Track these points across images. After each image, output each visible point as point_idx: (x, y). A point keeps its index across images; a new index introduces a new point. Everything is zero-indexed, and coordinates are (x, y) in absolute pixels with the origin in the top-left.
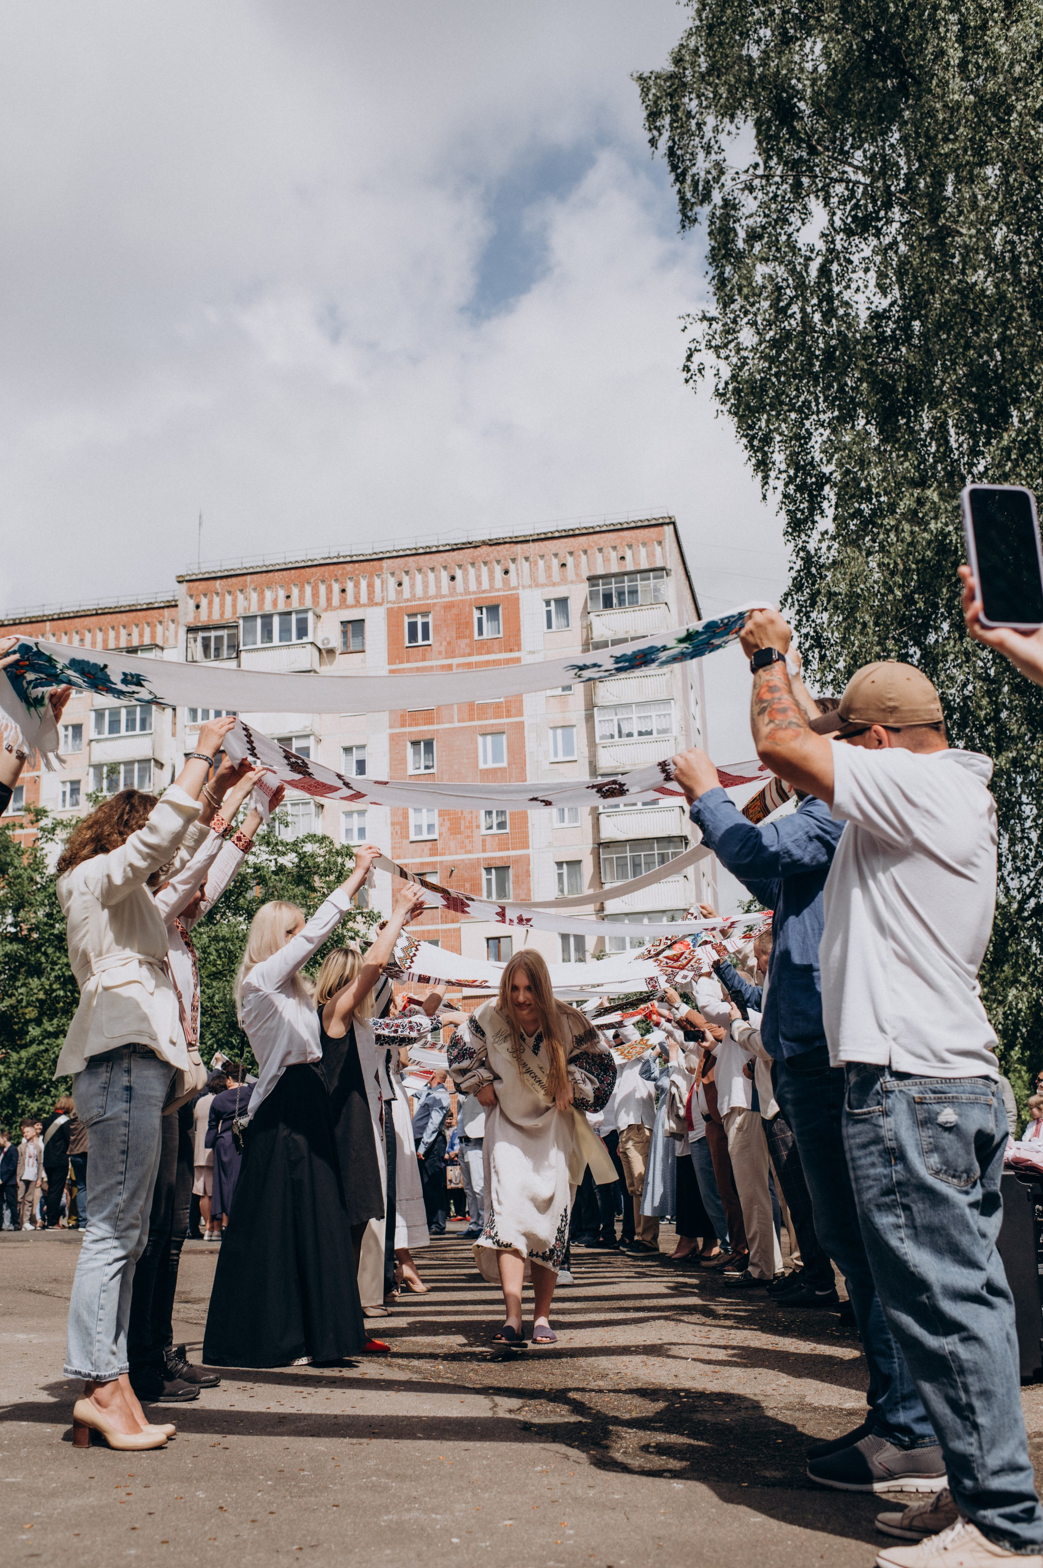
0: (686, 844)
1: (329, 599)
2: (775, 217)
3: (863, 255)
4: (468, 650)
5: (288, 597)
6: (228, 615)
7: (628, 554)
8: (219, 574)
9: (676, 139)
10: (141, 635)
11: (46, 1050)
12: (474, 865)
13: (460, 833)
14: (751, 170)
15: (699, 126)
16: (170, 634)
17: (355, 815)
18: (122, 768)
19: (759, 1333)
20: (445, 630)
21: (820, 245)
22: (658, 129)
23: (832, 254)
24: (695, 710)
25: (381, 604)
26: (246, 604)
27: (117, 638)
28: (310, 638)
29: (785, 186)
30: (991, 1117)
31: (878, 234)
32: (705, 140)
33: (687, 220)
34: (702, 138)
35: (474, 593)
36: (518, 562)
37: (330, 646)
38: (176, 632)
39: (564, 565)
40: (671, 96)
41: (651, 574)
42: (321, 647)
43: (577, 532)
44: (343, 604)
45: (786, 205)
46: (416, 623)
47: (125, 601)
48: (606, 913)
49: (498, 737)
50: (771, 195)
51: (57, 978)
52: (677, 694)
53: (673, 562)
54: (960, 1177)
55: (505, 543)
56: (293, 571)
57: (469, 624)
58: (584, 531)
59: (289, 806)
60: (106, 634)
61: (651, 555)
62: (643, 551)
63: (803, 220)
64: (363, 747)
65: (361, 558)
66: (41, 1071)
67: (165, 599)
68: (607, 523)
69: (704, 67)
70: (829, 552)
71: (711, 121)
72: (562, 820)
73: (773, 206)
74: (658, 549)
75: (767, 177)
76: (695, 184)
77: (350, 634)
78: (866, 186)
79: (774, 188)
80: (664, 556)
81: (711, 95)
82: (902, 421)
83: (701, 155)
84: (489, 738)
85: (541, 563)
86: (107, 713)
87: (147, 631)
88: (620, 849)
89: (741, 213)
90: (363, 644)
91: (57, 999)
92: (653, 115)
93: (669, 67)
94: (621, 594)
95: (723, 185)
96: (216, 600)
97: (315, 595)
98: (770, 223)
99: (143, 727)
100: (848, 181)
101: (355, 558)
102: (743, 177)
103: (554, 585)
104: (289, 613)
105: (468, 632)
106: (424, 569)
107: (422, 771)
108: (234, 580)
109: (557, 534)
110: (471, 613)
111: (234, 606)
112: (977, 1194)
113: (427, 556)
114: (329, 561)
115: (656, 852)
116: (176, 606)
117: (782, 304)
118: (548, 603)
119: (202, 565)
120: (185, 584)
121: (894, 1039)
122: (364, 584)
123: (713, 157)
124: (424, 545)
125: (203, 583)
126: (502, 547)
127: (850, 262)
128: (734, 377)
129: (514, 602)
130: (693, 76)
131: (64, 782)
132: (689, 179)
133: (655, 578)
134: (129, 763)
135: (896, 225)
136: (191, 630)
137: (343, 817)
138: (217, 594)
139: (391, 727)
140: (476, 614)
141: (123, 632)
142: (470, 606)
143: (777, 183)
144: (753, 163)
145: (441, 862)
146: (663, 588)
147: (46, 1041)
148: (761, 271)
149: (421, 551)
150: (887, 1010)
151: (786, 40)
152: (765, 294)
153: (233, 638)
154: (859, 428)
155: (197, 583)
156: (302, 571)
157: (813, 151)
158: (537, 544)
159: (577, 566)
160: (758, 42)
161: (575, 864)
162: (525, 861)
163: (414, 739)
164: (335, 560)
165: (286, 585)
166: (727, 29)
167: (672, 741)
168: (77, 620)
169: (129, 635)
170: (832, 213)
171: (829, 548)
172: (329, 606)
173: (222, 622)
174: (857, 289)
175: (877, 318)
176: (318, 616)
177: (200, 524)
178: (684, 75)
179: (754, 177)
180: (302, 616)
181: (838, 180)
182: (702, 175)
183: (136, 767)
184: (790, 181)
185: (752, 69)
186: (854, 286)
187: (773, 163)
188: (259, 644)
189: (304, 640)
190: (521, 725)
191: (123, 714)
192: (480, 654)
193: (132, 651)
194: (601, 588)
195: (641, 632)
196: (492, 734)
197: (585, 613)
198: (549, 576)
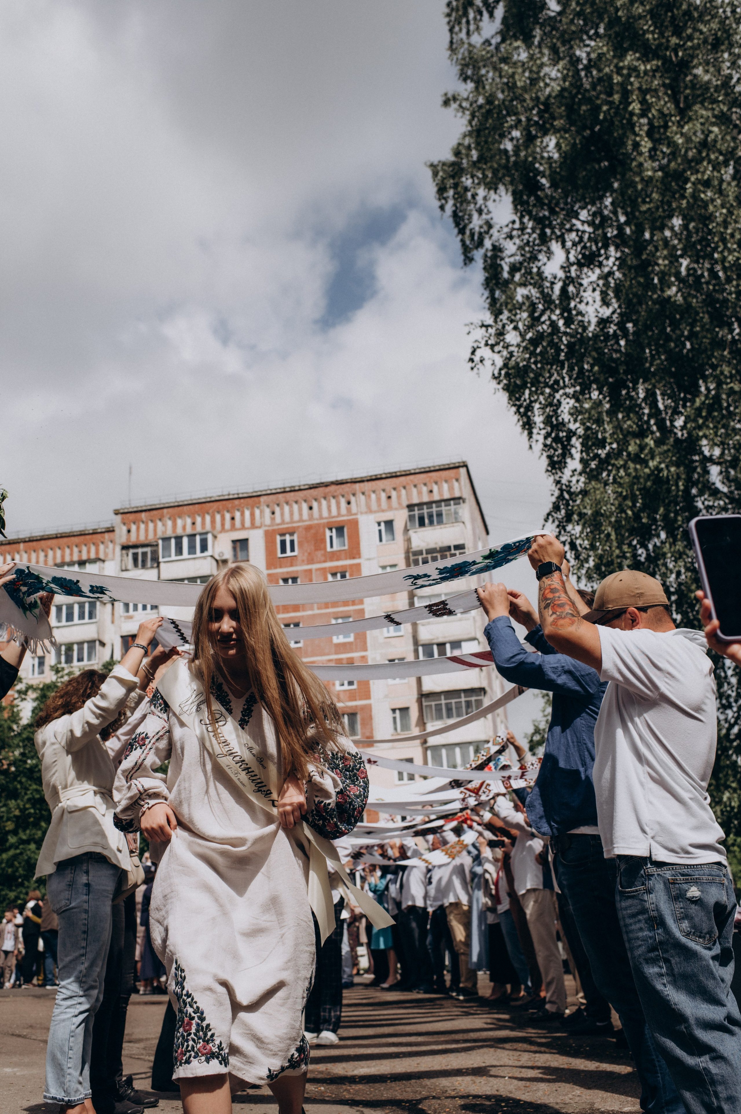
0: (485, 693)
1: (223, 525)
2: (529, 255)
3: (590, 280)
4: (323, 559)
5: (194, 524)
6: (151, 536)
7: (435, 488)
8: (144, 508)
9: (458, 205)
10: (89, 552)
11: (21, 853)
14: (510, 226)
15: (474, 196)
16: (110, 550)
18: (75, 647)
19: (557, 1056)
20: (306, 545)
21: (561, 274)
22: (445, 199)
23: (569, 280)
25: (259, 527)
26: (163, 529)
27: (71, 554)
28: (209, 553)
29: (535, 235)
30: (724, 892)
31: (600, 266)
32: (478, 206)
33: (468, 260)
34: (476, 204)
35: (326, 518)
36: (357, 496)
37: (224, 557)
38: (114, 549)
39: (389, 497)
40: (453, 177)
41: (452, 502)
42: (218, 558)
43: (398, 474)
44: (233, 528)
45: (536, 248)
46: (285, 540)
47: (77, 528)
50: (525, 241)
51: (29, 800)
53: (467, 493)
54: (704, 937)
55: (347, 483)
56: (197, 506)
57: (324, 540)
58: (403, 473)
60: (63, 553)
61: (451, 489)
62: (445, 486)
63: (548, 257)
65: (245, 495)
66: (17, 868)
67: (105, 526)
68: (420, 465)
69: (475, 157)
70: (579, 483)
71: (481, 192)
73: (527, 249)
74: (456, 484)
75: (523, 229)
76: (472, 235)
77: (238, 549)
78: (590, 234)
79: (527, 236)
80: (460, 490)
81: (481, 176)
82: (624, 392)
83: (475, 215)
85: (373, 496)
86: (64, 608)
87: (93, 549)
88: (437, 698)
89: (504, 255)
90: (248, 556)
91: (30, 815)
92: (441, 190)
93: (451, 158)
94: (431, 516)
95: (491, 236)
96: (142, 526)
97: (213, 521)
98: (525, 260)
99: (91, 617)
100: (578, 231)
101: (241, 496)
102: (505, 230)
103: (383, 511)
104: (194, 535)
105: (322, 546)
106: (291, 502)
108: (155, 512)
109: (384, 474)
110: (325, 532)
111: (155, 530)
112: (717, 950)
113: (292, 493)
114: (221, 498)
115: (463, 700)
116: (113, 531)
117: (536, 315)
118: (379, 524)
119: (132, 503)
120: (120, 516)
121: (653, 838)
122: (247, 513)
123: (484, 216)
124: (290, 485)
125: (133, 515)
126: (345, 485)
127: (582, 285)
128: (505, 365)
129: (355, 524)
130: (468, 164)
131: (34, 658)
132: (468, 232)
133: (455, 504)
134: (80, 644)
135: (612, 259)
136: (125, 548)
138: (143, 522)
140: (328, 533)
141: (76, 550)
142: (324, 528)
143: (529, 233)
144: (511, 220)
146: (460, 511)
147: (21, 847)
148: (521, 292)
149: (288, 489)
150: (646, 816)
151: (530, 139)
152: (524, 308)
153: (155, 553)
154: (594, 397)
155: (128, 515)
156: (204, 505)
157: (552, 212)
158: (370, 483)
159: (399, 497)
160: (512, 139)
161: (404, 710)
162: (368, 708)
164: (226, 497)
165: (192, 515)
166: (490, 132)
168: (42, 543)
169: (80, 552)
170: (568, 252)
171: (578, 481)
172: (223, 529)
173: (146, 542)
174: (587, 303)
175: (603, 322)
176: (215, 537)
177: (130, 473)
178: (462, 163)
179: (513, 229)
180: (204, 537)
181: (570, 230)
182: (477, 229)
183: (86, 646)
184: (538, 231)
185: (508, 158)
186: (585, 301)
187: (526, 220)
188: (173, 557)
189: (206, 554)
190: (362, 611)
191: (76, 608)
192: (331, 560)
193: (82, 563)
194: (416, 512)
195: (446, 543)
196: (342, 617)
197: (406, 530)
198: (379, 505)
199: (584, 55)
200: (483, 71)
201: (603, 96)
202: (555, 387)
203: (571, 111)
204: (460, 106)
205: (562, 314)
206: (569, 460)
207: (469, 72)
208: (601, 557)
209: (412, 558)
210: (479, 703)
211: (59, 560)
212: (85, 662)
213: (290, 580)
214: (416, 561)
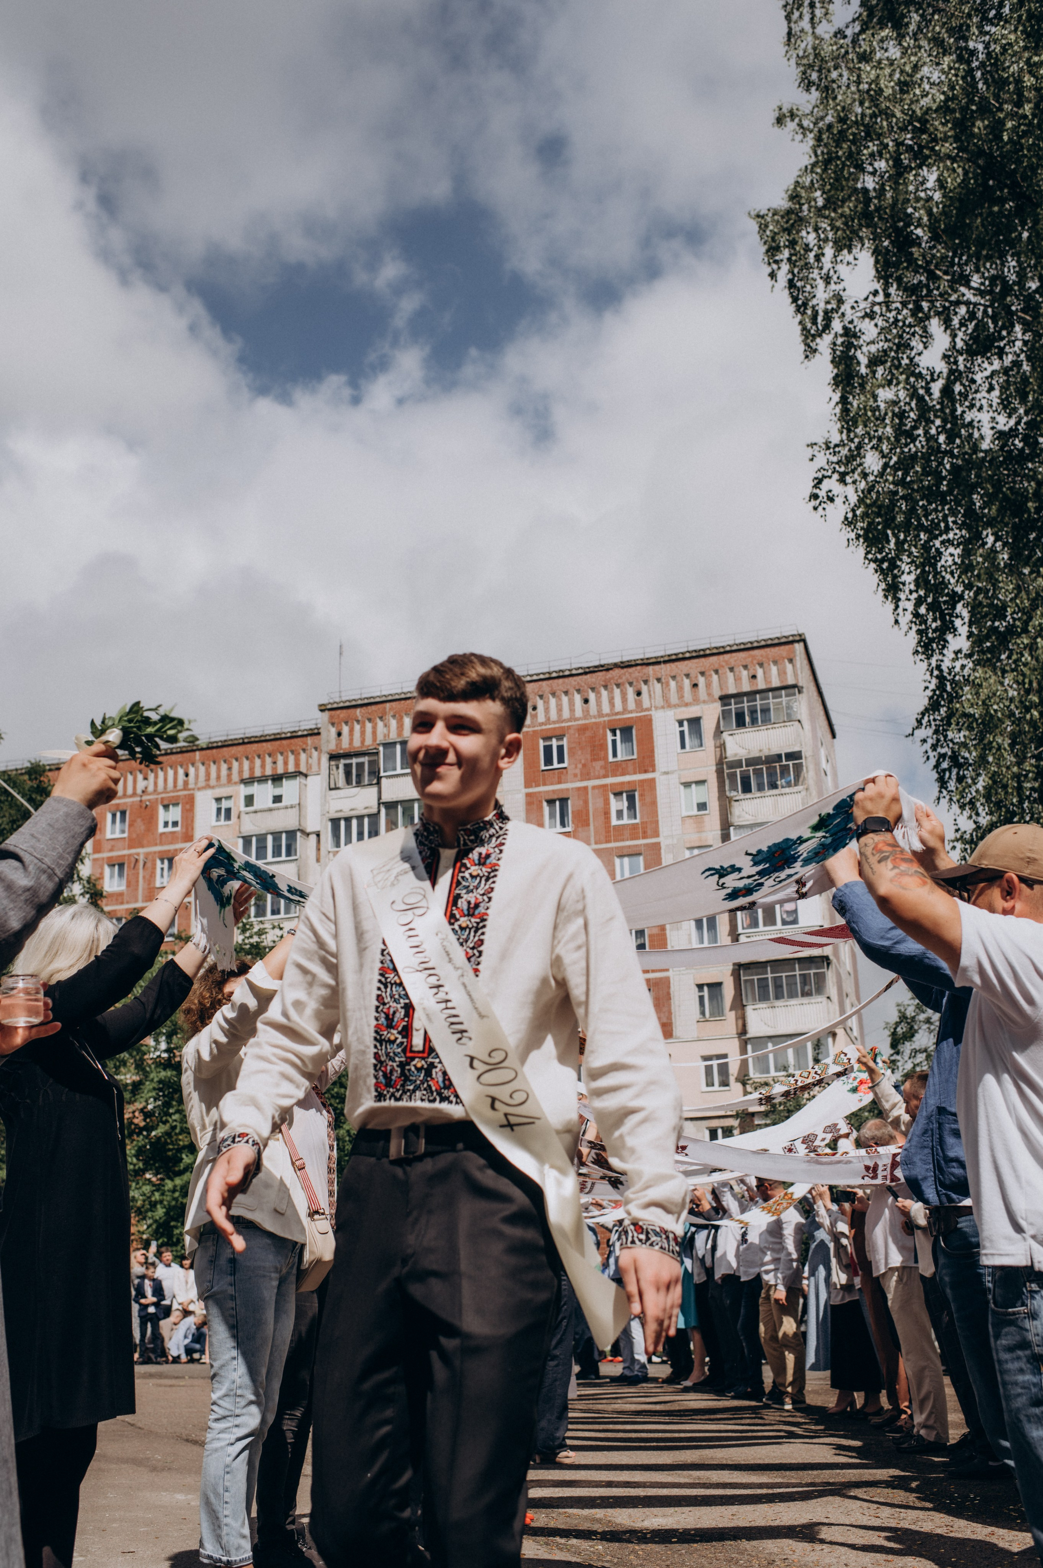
0: (828, 964)
2: (897, 341)
3: (986, 374)
4: (602, 772)
6: (369, 741)
7: (760, 672)
8: (360, 702)
9: (796, 271)
10: (286, 763)
14: (871, 297)
15: (818, 258)
16: (314, 761)
20: (580, 752)
21: (941, 367)
22: (776, 262)
23: (954, 375)
26: (385, 731)
27: (263, 766)
29: (905, 311)
31: (1001, 353)
32: (824, 271)
33: (810, 351)
34: (821, 268)
35: (607, 715)
36: (650, 683)
38: (319, 759)
39: (695, 685)
40: (788, 231)
41: (783, 692)
43: (708, 652)
45: (907, 330)
46: (551, 746)
47: (271, 729)
48: (748, 1036)
49: (635, 859)
50: (892, 320)
53: (804, 679)
55: (637, 665)
57: (604, 747)
58: (715, 651)
60: (252, 762)
61: (782, 673)
62: (774, 669)
63: (925, 343)
67: (308, 727)
68: (737, 642)
69: (820, 202)
71: (829, 252)
72: (702, 942)
73: (895, 331)
74: (789, 667)
75: (887, 303)
76: (815, 314)
78: (986, 307)
79: (894, 313)
80: (795, 675)
81: (829, 228)
82: (1034, 537)
84: (626, 860)
85: (673, 684)
86: (254, 840)
87: (291, 758)
88: (760, 970)
89: (861, 342)
92: (773, 250)
93: (786, 204)
94: (753, 712)
95: (843, 315)
98: (891, 349)
99: (288, 853)
100: (968, 303)
102: (863, 305)
103: (687, 705)
105: (602, 754)
106: (558, 693)
108: (374, 707)
109: (688, 655)
110: (605, 735)
111: (374, 733)
113: (561, 681)
115: (797, 973)
116: (319, 734)
117: (906, 427)
118: (681, 723)
119: (343, 694)
120: (327, 713)
123: (833, 286)
124: (557, 669)
125: (345, 711)
126: (634, 669)
127: (973, 381)
128: (863, 502)
129: (647, 723)
130: (809, 211)
132: (809, 311)
133: (787, 696)
135: (1019, 344)
136: (333, 757)
138: (358, 721)
140: (610, 737)
141: (268, 760)
142: (604, 728)
143: (897, 309)
144: (872, 290)
146: (795, 706)
148: (885, 394)
149: (554, 675)
151: (899, 171)
152: (888, 419)
153: (374, 764)
154: (989, 545)
155: (339, 712)
157: (932, 276)
158: (668, 665)
159: (708, 685)
160: (873, 173)
161: (715, 987)
162: (664, 984)
166: (843, 164)
168: (225, 749)
169: (275, 763)
170: (954, 336)
171: (963, 667)
173: (363, 749)
174: (980, 409)
175: (1002, 436)
177: (341, 655)
178: (801, 210)
179: (874, 304)
181: (958, 303)
182: (821, 307)
184: (911, 306)
185: (868, 201)
186: (978, 405)
187: (892, 290)
188: (399, 770)
190: (657, 846)
191: (270, 838)
192: (615, 775)
193: (277, 779)
194: (733, 707)
195: (775, 751)
196: (629, 855)
197: (718, 732)
198: (681, 697)
199: (981, 47)
200: (834, 75)
201: (1007, 107)
202: (933, 531)
203: (962, 128)
204: (800, 125)
205: (943, 427)
206: (949, 637)
207: (814, 76)
208: (993, 777)
209: (726, 771)
210: (821, 980)
211: (246, 775)
212: (282, 915)
213: (558, 803)
214: (732, 776)
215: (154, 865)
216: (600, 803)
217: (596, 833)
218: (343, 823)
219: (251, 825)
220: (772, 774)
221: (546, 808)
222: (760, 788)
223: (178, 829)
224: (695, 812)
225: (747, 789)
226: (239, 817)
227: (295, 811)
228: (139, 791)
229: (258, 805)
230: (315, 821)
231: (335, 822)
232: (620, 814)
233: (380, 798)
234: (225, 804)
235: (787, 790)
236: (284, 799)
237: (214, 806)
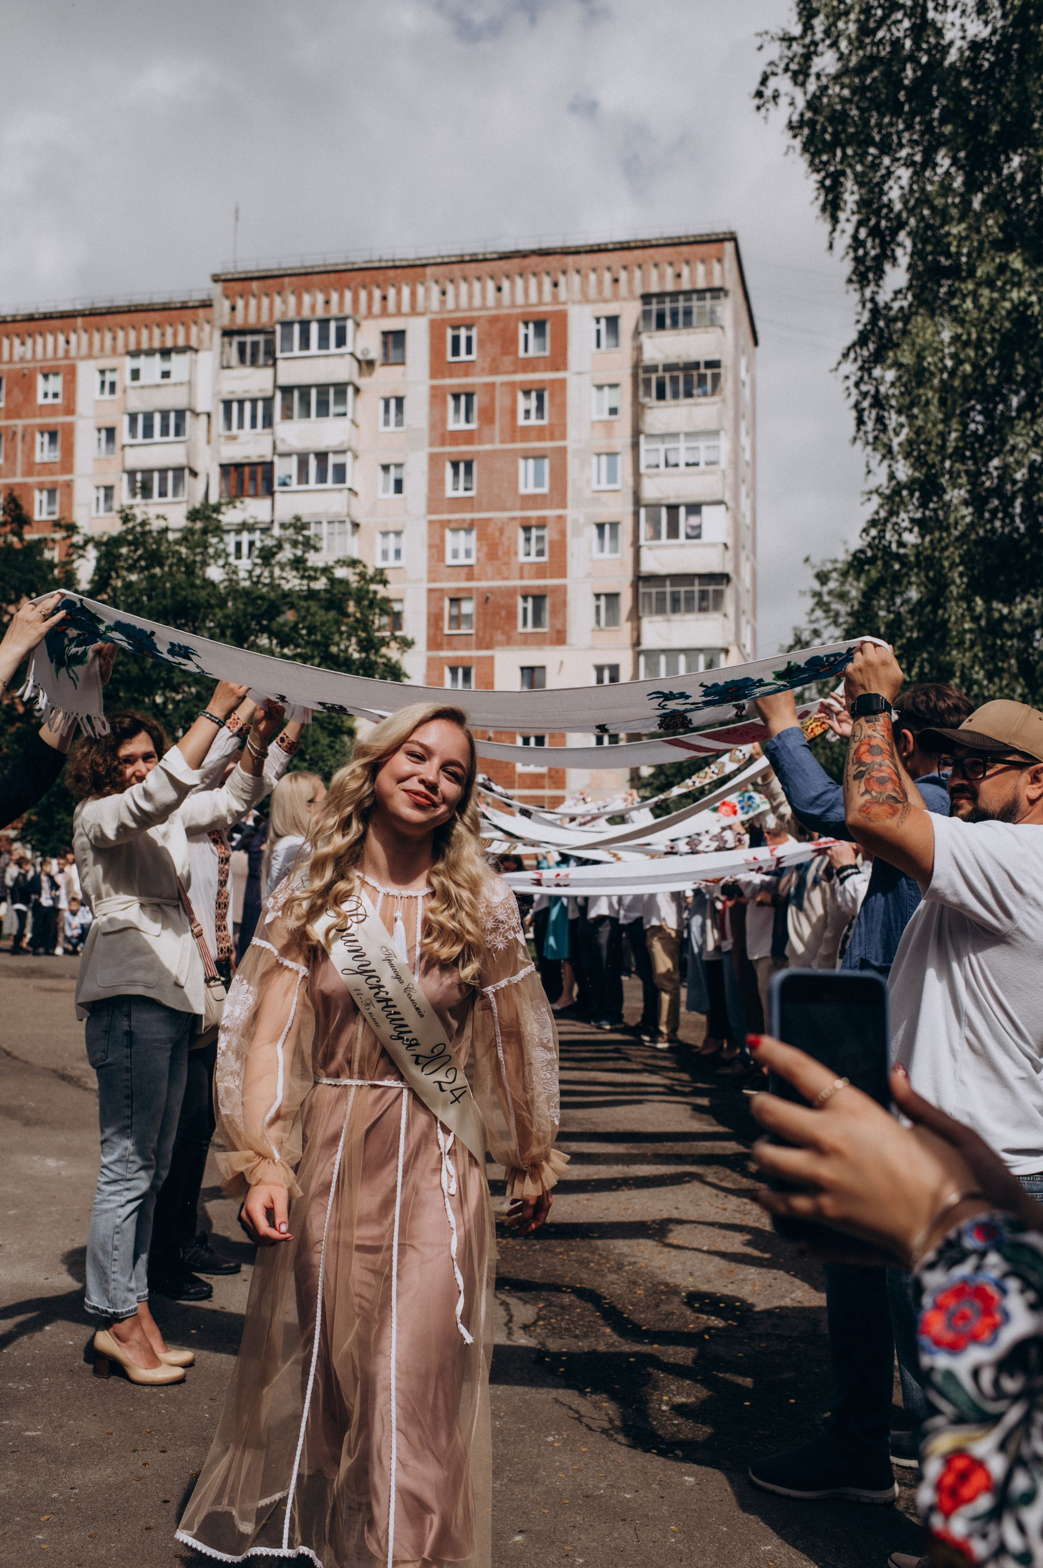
0: (726, 580)
1: (370, 307)
4: (512, 368)
5: (327, 302)
6: (265, 319)
7: (686, 271)
8: (256, 275)
10: (175, 335)
12: (511, 593)
13: (497, 559)
16: (205, 335)
17: (392, 536)
18: (156, 476)
20: (489, 345)
24: (745, 441)
25: (422, 314)
26: (283, 308)
27: (151, 339)
28: (348, 348)
35: (521, 306)
36: (569, 275)
37: (370, 357)
38: (211, 334)
39: (616, 281)
41: (708, 295)
42: (360, 356)
43: (633, 244)
44: (384, 313)
46: (459, 336)
47: (159, 298)
48: (642, 648)
49: (540, 461)
52: (728, 423)
53: (731, 282)
55: (556, 253)
56: (333, 276)
57: (514, 340)
58: (640, 244)
59: (325, 525)
60: (139, 333)
61: (709, 273)
62: (701, 269)
64: (399, 466)
65: (404, 263)
67: (199, 298)
68: (666, 236)
72: (602, 550)
74: (717, 267)
77: (390, 345)
80: (723, 277)
84: (531, 462)
85: (593, 277)
86: (140, 417)
87: (181, 330)
88: (660, 583)
90: (403, 356)
94: (674, 314)
96: (253, 302)
97: (356, 301)
99: (178, 433)
101: (397, 263)
103: (605, 301)
104: (327, 321)
105: (513, 348)
106: (470, 278)
107: (461, 493)
108: (271, 281)
109: (611, 246)
110: (517, 328)
111: (271, 309)
113: (473, 266)
114: (370, 265)
115: (697, 588)
116: (211, 306)
118: (598, 320)
119: (238, 264)
120: (220, 284)
122: (406, 291)
124: (470, 252)
125: (240, 283)
126: (552, 257)
129: (562, 318)
131: (98, 488)
133: (713, 298)
134: (163, 471)
136: (228, 333)
137: (379, 538)
138: (254, 296)
139: (431, 445)
140: (522, 330)
141: (157, 332)
142: (517, 321)
145: (478, 589)
146: (719, 310)
149: (467, 258)
153: (270, 344)
155: (232, 284)
156: (343, 275)
158: (589, 256)
159: (630, 281)
161: (613, 597)
162: (562, 591)
163: (454, 458)
164: (376, 265)
165: (325, 290)
167: (720, 474)
168: (109, 318)
169: (163, 335)
172: (370, 314)
173: (259, 327)
176: (357, 325)
177: (237, 218)
180: (341, 323)
183: (170, 475)
188: (297, 352)
189: (343, 350)
190: (563, 451)
191: (157, 418)
192: (524, 370)
193: (166, 353)
194: (654, 307)
195: (694, 357)
196: (535, 458)
197: (637, 333)
198: (600, 292)
206: (889, 267)
209: (642, 376)
210: (719, 595)
211: (132, 347)
212: (170, 498)
213: (463, 399)
214: (647, 382)
215: (33, 440)
216: (507, 401)
217: (502, 432)
218: (235, 407)
219: (138, 402)
220: (688, 382)
221: (451, 403)
222: (675, 396)
223: (59, 401)
224: (606, 416)
225: (661, 396)
226: (125, 391)
227: (184, 389)
228: (16, 358)
229: (144, 379)
230: (205, 401)
231: (227, 404)
232: (527, 412)
233: (275, 380)
234: (109, 377)
235: (703, 400)
236: (173, 375)
237: (98, 378)
